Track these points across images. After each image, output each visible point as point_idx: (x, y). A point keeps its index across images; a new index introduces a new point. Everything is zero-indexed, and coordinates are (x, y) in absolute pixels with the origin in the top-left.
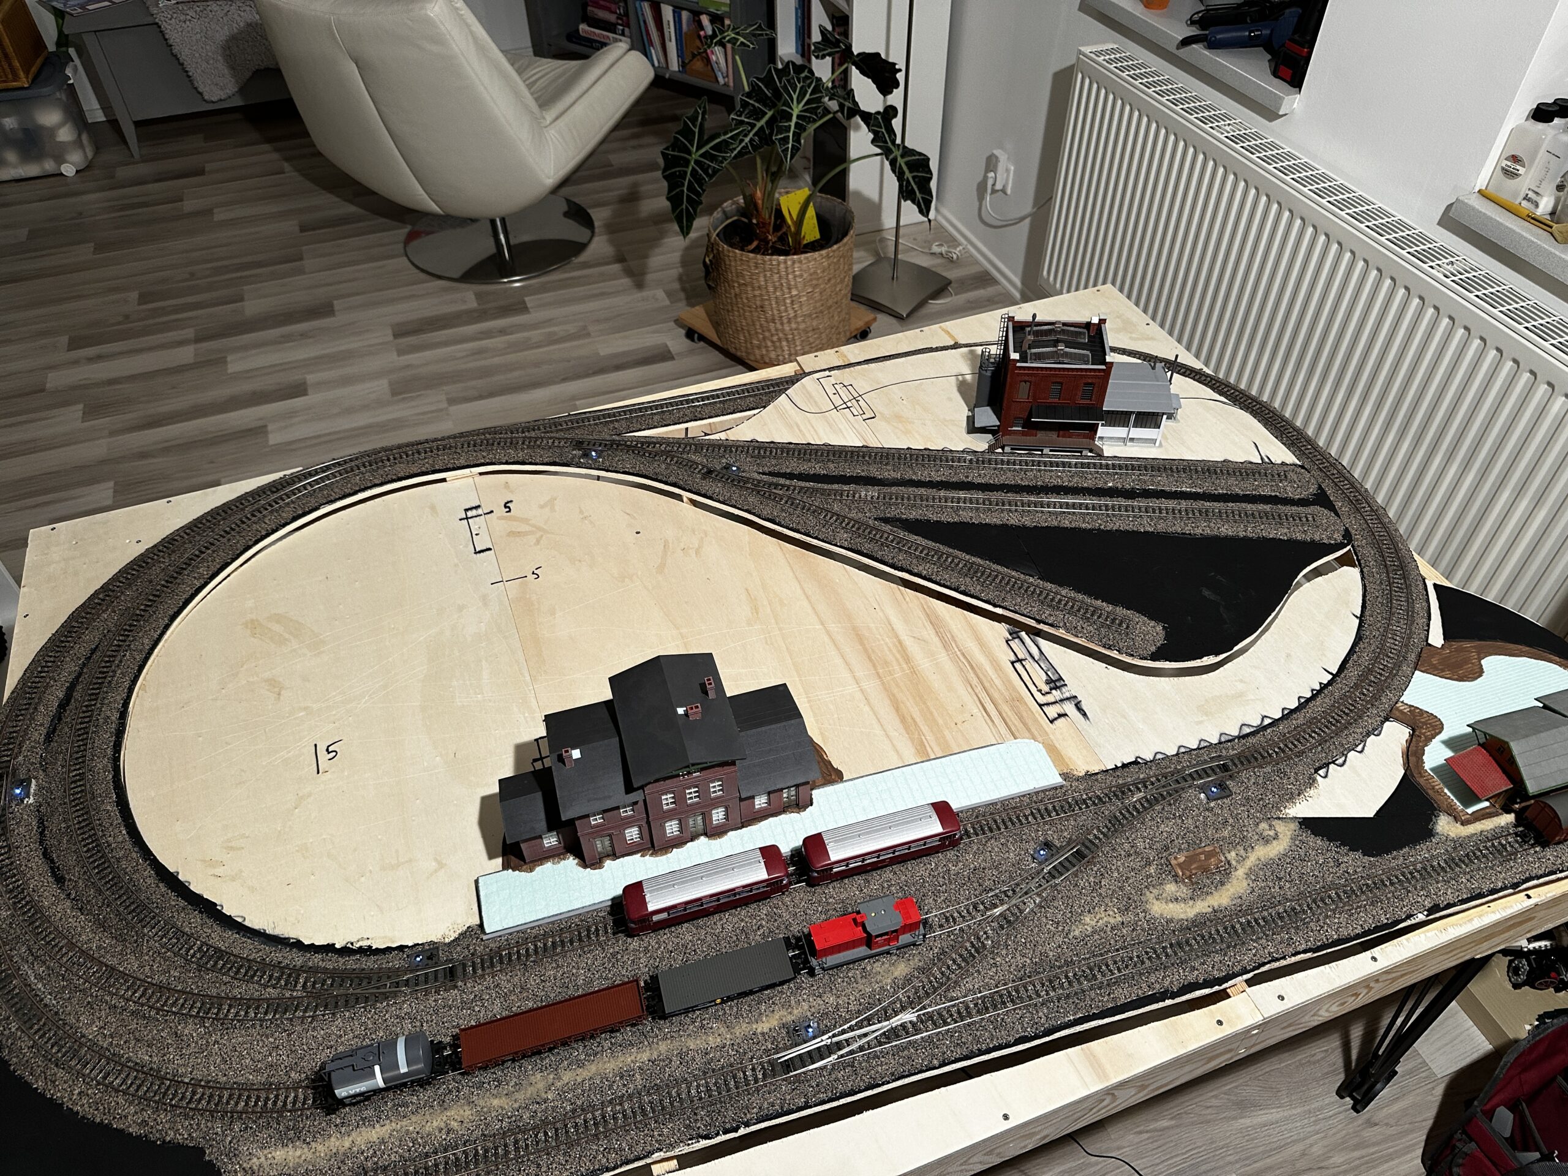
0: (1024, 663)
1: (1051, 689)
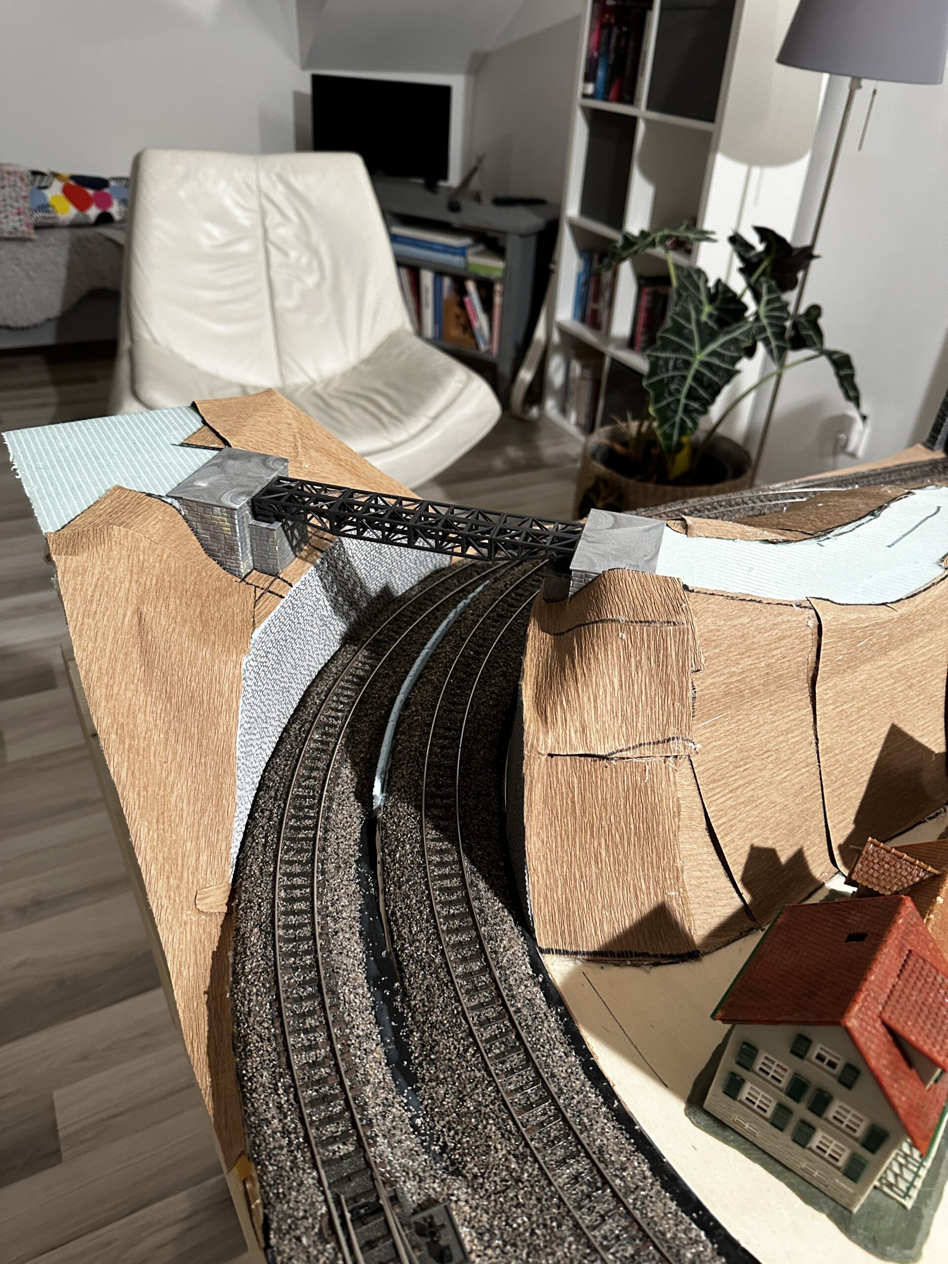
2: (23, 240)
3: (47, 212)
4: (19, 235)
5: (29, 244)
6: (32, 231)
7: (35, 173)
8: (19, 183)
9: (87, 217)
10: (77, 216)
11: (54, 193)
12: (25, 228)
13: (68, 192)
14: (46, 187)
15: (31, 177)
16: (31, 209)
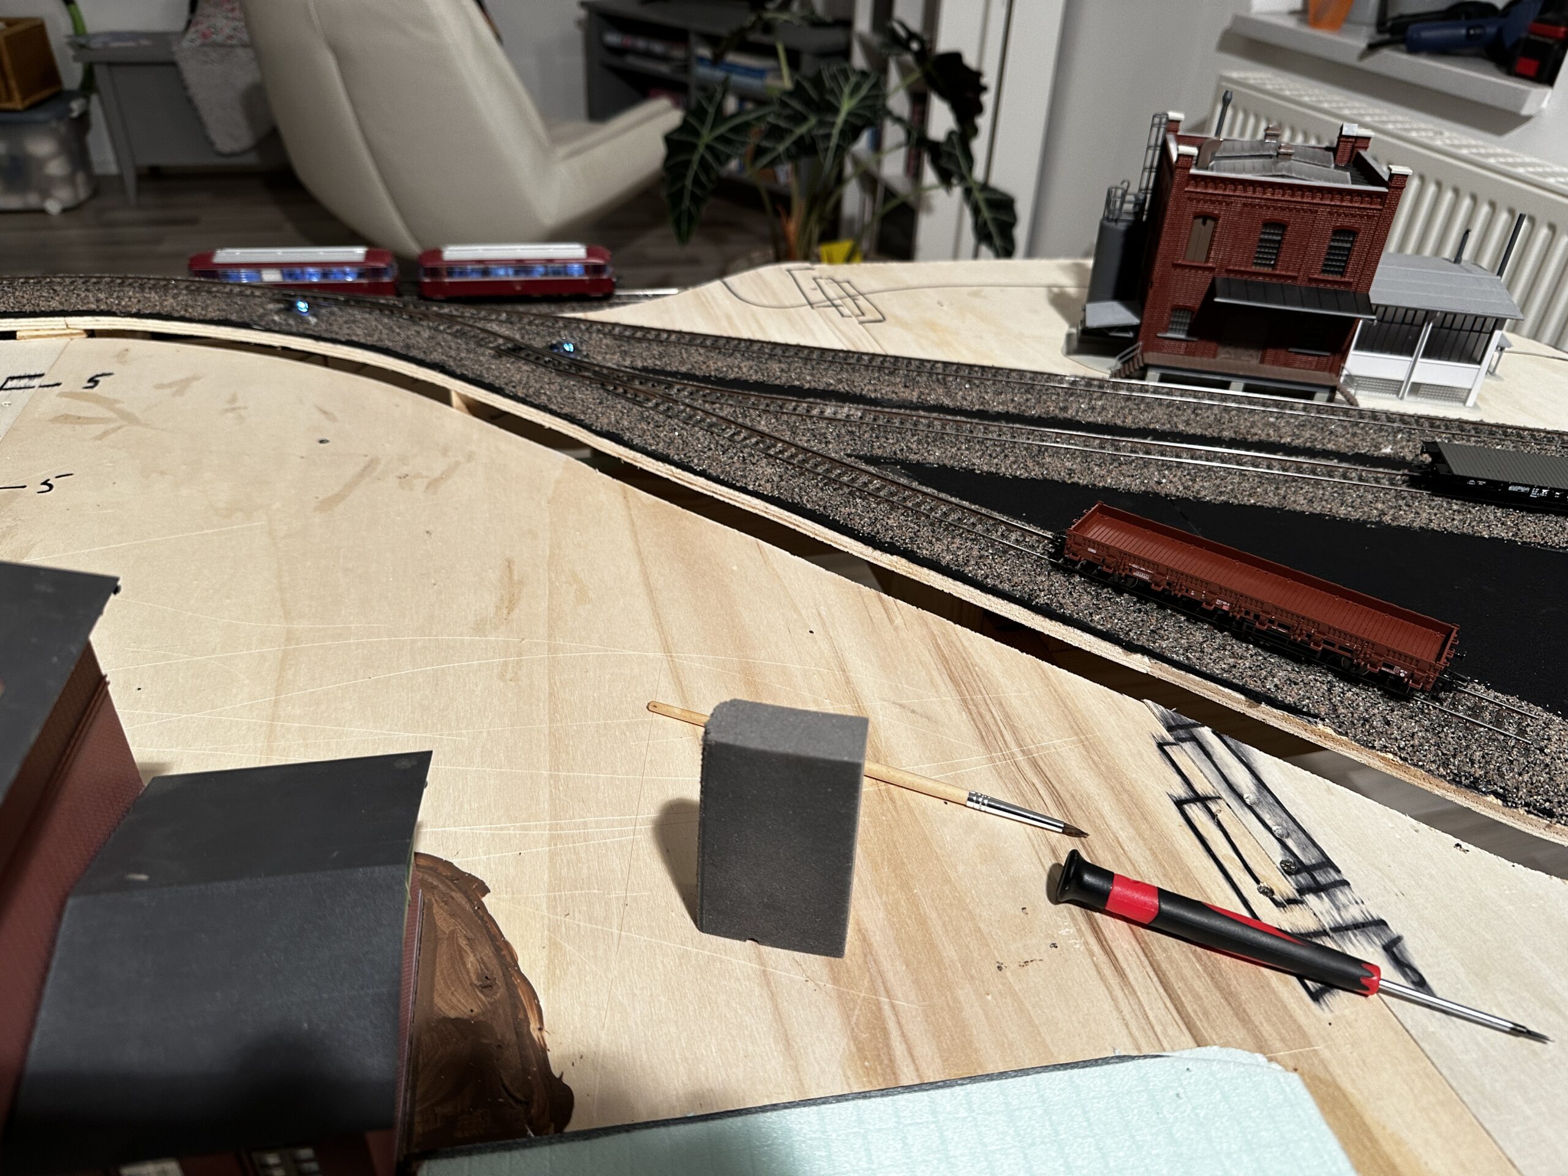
0: (1213, 807)
1: (1302, 891)
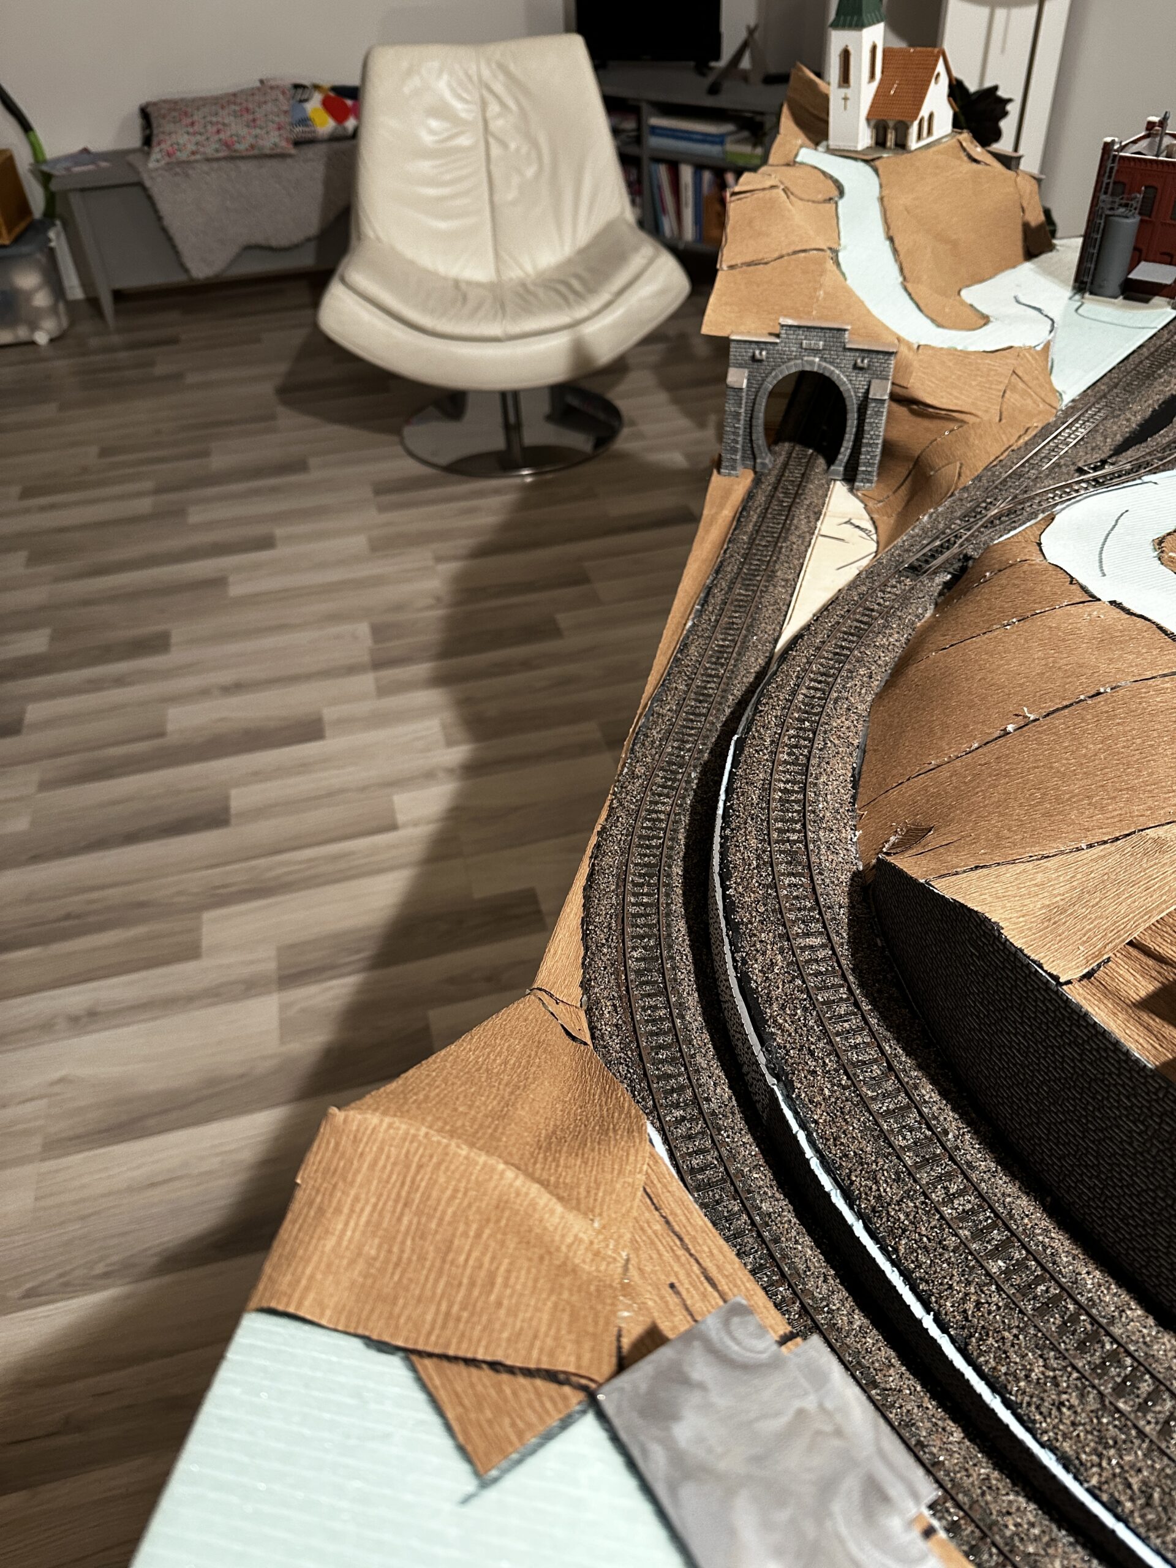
2: (283, 156)
3: (307, 126)
4: (278, 151)
5: (289, 161)
6: (291, 146)
7: (297, 86)
8: (281, 97)
9: (345, 129)
10: (336, 129)
11: (314, 106)
12: (284, 144)
13: (327, 104)
14: (306, 100)
15: (293, 91)
16: (292, 124)
